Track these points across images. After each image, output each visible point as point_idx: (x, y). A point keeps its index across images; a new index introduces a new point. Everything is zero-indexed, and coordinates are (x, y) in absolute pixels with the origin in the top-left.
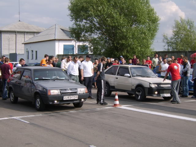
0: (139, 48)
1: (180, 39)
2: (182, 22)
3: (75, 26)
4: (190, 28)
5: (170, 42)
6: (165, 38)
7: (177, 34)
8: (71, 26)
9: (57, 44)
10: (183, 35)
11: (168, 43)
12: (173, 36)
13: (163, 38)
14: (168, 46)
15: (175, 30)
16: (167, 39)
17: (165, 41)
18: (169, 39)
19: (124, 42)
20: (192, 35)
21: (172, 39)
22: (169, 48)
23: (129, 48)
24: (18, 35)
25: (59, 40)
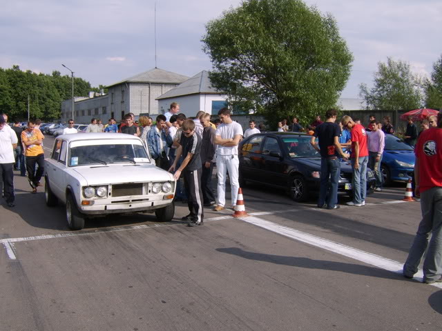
0: (316, 105)
1: (385, 93)
2: (390, 65)
3: (216, 70)
4: (402, 75)
5: (371, 97)
6: (363, 89)
7: (381, 83)
9: (202, 98)
10: (391, 86)
11: (367, 98)
12: (375, 87)
13: (360, 90)
14: (368, 102)
15: (378, 78)
16: (365, 91)
17: (364, 95)
18: (369, 92)
19: (289, 94)
20: (406, 87)
21: (373, 92)
22: (369, 106)
24: (153, 88)
25: (206, 94)
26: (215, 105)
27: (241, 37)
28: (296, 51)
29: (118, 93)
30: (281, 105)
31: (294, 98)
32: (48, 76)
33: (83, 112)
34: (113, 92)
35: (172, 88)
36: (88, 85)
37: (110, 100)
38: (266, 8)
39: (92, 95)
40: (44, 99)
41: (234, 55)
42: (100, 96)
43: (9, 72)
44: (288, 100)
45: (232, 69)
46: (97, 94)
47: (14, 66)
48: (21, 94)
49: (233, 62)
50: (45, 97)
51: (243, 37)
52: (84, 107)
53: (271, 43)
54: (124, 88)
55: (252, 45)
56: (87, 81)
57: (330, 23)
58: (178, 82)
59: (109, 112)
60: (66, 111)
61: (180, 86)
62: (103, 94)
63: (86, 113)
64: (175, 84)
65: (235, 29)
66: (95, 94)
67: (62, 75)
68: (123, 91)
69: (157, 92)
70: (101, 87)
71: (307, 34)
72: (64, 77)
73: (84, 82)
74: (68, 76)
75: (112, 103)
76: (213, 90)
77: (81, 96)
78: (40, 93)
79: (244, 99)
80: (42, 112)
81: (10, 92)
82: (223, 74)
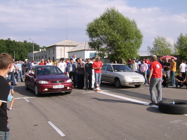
1: (158, 49)
2: (158, 39)
3: (91, 41)
4: (164, 42)
5: (152, 51)
6: (149, 48)
7: (156, 46)
8: (89, 41)
12: (153, 47)
13: (148, 48)
14: (151, 53)
15: (154, 44)
16: (150, 49)
17: (149, 50)
18: (151, 49)
19: (119, 50)
21: (153, 49)
22: (152, 54)
23: (122, 54)
24: (66, 48)
25: (87, 50)
26: (91, 54)
27: (100, 29)
28: (121, 34)
29: (51, 50)
30: (116, 55)
31: (121, 52)
32: (22, 43)
33: (37, 57)
34: (49, 49)
35: (74, 47)
36: (38, 46)
37: (48, 52)
38: (109, 18)
39: (40, 50)
40: (20, 52)
41: (97, 35)
42: (44, 51)
43: (6, 41)
44: (119, 53)
45: (97, 41)
46: (43, 50)
47: (8, 39)
48: (11, 50)
49: (97, 38)
50: (21, 51)
51: (101, 29)
52: (37, 55)
53: (111, 31)
54: (54, 48)
55: (104, 32)
56: (38, 45)
57: (134, 23)
58: (76, 45)
59: (48, 57)
60: (30, 57)
61: (77, 47)
62: (45, 50)
63: (38, 58)
64: (75, 46)
65: (98, 26)
66: (42, 50)
67: (28, 42)
68: (54, 49)
69: (68, 49)
70: (44, 47)
71: (125, 28)
72: (29, 43)
73: (37, 45)
74: (30, 43)
75: (49, 54)
76: (90, 49)
77: (36, 51)
78: (19, 49)
79: (102, 52)
80: (19, 57)
81: (6, 49)
82: (94, 43)
